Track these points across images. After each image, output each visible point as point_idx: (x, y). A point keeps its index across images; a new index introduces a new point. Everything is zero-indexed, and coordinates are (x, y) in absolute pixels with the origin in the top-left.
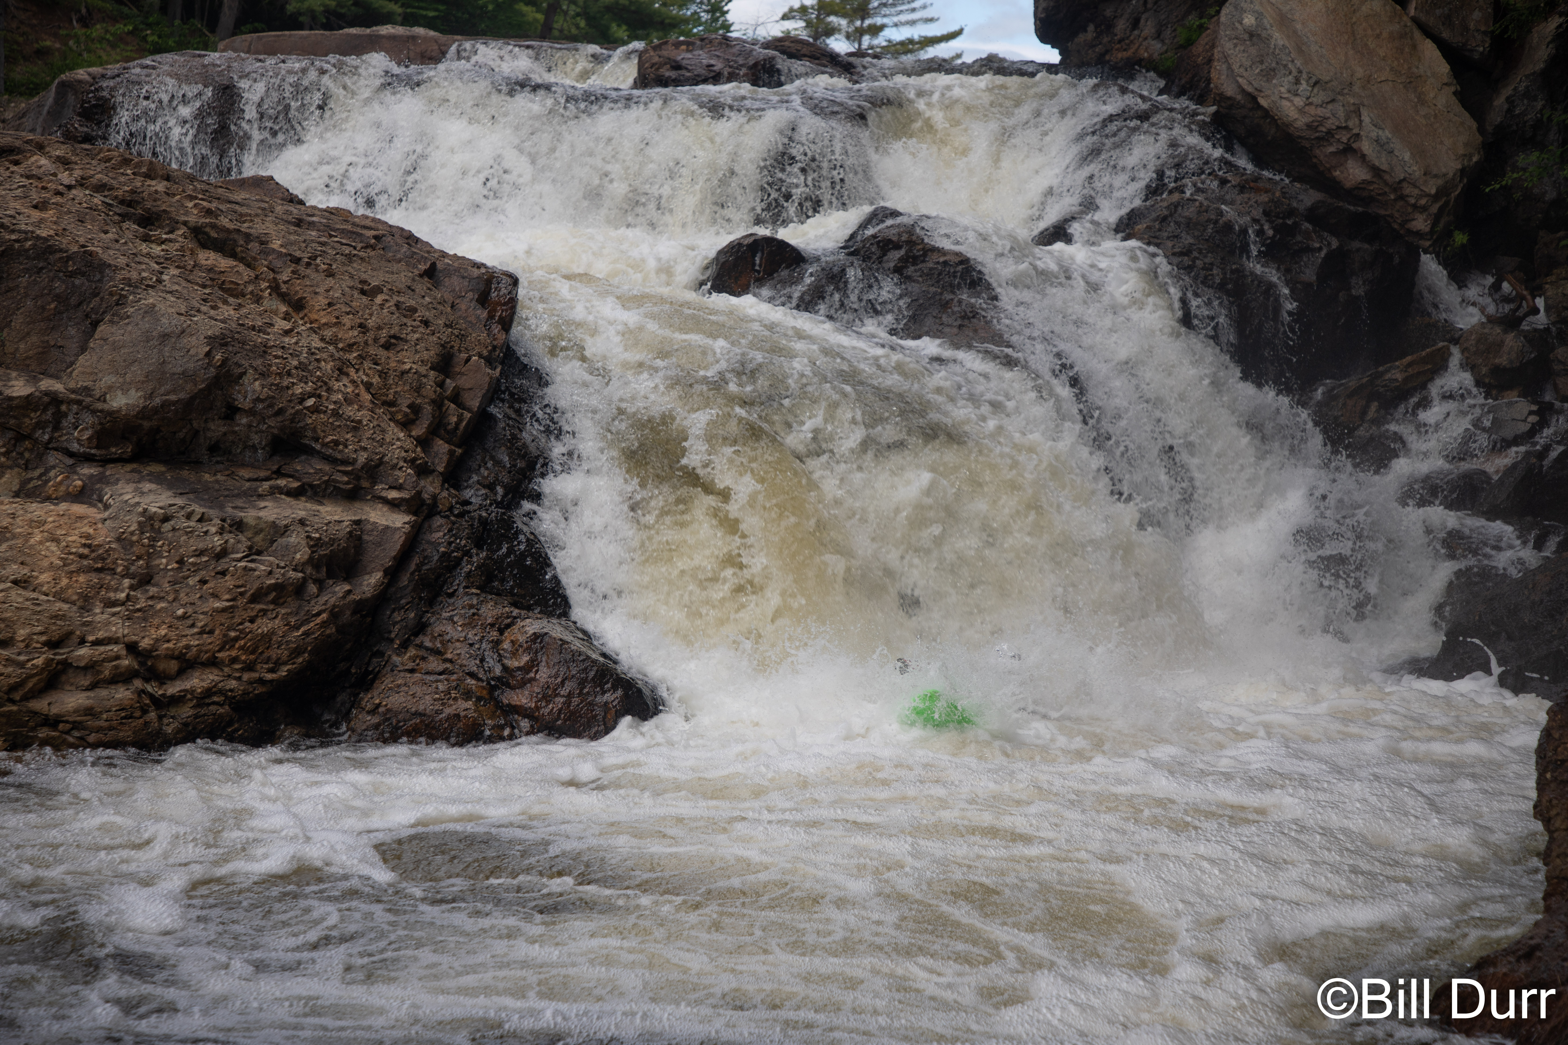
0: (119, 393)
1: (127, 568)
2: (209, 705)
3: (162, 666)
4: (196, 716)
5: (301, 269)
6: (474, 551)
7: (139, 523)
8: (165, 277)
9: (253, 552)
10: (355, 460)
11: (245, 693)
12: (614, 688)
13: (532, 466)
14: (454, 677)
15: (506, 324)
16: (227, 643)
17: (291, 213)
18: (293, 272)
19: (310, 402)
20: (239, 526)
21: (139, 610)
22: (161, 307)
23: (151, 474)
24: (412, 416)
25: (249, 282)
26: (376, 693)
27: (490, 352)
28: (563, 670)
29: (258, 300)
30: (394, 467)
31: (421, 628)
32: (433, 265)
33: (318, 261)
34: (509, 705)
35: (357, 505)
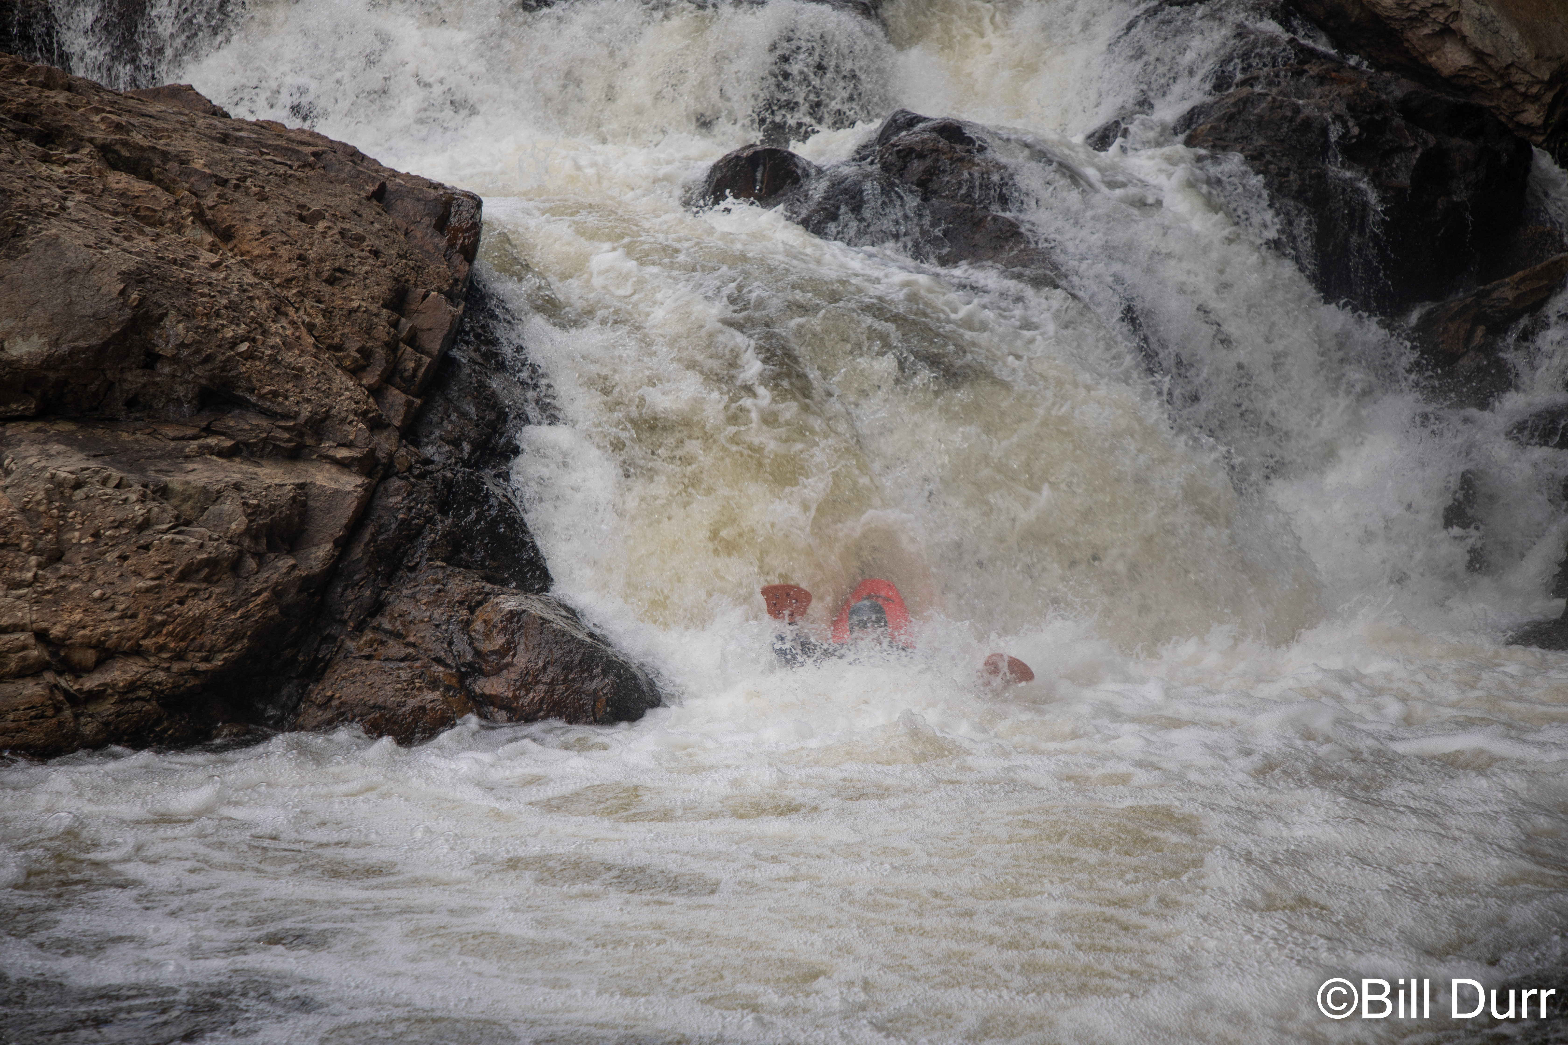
0: (19, 339)
1: (33, 543)
2: (132, 700)
3: (78, 656)
4: (119, 714)
5: (229, 192)
6: (438, 517)
7: (47, 491)
8: (69, 204)
9: (181, 523)
10: (297, 414)
11: (175, 686)
12: (605, 672)
13: (503, 417)
14: (418, 664)
15: (470, 253)
16: (154, 628)
17: (215, 127)
18: (220, 196)
19: (244, 347)
20: (163, 492)
21: (49, 592)
22: (66, 238)
23: (59, 433)
24: (362, 362)
25: (169, 208)
26: (327, 684)
27: (451, 287)
28: (544, 652)
29: (179, 229)
30: (343, 421)
31: (378, 607)
32: (383, 186)
33: (248, 183)
34: (483, 695)
35: (301, 466)
